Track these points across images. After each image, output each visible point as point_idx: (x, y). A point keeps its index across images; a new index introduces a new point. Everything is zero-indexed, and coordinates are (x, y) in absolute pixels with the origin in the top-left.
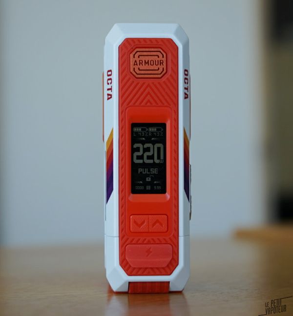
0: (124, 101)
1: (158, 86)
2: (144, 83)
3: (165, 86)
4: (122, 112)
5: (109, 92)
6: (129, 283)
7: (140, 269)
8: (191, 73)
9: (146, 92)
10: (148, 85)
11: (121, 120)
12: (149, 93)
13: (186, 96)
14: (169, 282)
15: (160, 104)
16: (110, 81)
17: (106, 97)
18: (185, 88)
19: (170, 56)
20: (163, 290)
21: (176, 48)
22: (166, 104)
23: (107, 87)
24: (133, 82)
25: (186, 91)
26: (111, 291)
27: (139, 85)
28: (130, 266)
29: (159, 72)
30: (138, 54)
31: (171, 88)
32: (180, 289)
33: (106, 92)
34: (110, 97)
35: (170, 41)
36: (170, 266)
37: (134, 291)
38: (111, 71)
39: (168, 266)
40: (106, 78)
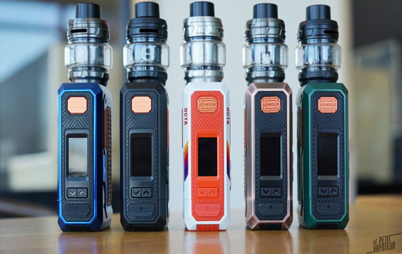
0: (194, 125)
1: (213, 117)
2: (205, 116)
3: (216, 117)
4: (192, 132)
5: (186, 120)
6: (197, 225)
7: (203, 217)
8: (230, 109)
9: (206, 120)
10: (207, 117)
11: (193, 136)
12: (207, 121)
13: (228, 123)
14: (219, 225)
15: (214, 127)
16: (186, 115)
17: (184, 123)
18: (228, 118)
19: (219, 101)
20: (215, 229)
21: (222, 96)
22: (217, 127)
23: (184, 117)
24: (199, 115)
25: (228, 120)
26: (186, 230)
27: (202, 117)
28: (198, 216)
29: (213, 109)
30: (202, 99)
31: (220, 118)
32: (224, 229)
33: (184, 120)
34: (186, 123)
35: (219, 92)
36: (220, 216)
37: (200, 229)
38: (186, 109)
39: (218, 216)
40: (184, 112)
